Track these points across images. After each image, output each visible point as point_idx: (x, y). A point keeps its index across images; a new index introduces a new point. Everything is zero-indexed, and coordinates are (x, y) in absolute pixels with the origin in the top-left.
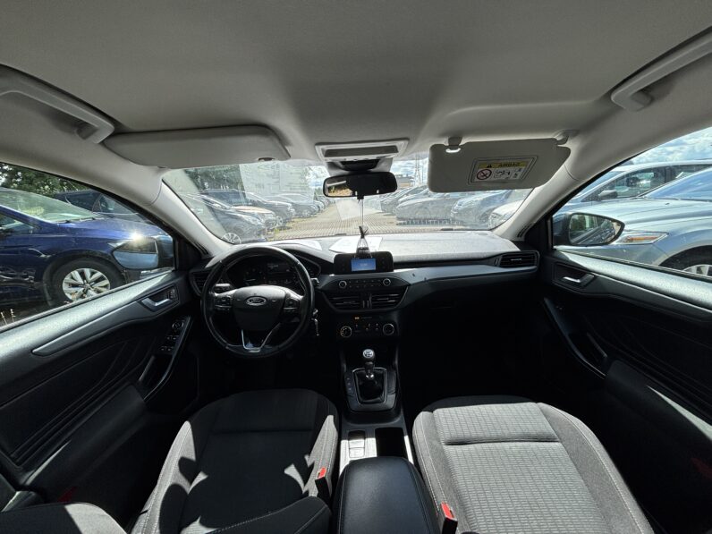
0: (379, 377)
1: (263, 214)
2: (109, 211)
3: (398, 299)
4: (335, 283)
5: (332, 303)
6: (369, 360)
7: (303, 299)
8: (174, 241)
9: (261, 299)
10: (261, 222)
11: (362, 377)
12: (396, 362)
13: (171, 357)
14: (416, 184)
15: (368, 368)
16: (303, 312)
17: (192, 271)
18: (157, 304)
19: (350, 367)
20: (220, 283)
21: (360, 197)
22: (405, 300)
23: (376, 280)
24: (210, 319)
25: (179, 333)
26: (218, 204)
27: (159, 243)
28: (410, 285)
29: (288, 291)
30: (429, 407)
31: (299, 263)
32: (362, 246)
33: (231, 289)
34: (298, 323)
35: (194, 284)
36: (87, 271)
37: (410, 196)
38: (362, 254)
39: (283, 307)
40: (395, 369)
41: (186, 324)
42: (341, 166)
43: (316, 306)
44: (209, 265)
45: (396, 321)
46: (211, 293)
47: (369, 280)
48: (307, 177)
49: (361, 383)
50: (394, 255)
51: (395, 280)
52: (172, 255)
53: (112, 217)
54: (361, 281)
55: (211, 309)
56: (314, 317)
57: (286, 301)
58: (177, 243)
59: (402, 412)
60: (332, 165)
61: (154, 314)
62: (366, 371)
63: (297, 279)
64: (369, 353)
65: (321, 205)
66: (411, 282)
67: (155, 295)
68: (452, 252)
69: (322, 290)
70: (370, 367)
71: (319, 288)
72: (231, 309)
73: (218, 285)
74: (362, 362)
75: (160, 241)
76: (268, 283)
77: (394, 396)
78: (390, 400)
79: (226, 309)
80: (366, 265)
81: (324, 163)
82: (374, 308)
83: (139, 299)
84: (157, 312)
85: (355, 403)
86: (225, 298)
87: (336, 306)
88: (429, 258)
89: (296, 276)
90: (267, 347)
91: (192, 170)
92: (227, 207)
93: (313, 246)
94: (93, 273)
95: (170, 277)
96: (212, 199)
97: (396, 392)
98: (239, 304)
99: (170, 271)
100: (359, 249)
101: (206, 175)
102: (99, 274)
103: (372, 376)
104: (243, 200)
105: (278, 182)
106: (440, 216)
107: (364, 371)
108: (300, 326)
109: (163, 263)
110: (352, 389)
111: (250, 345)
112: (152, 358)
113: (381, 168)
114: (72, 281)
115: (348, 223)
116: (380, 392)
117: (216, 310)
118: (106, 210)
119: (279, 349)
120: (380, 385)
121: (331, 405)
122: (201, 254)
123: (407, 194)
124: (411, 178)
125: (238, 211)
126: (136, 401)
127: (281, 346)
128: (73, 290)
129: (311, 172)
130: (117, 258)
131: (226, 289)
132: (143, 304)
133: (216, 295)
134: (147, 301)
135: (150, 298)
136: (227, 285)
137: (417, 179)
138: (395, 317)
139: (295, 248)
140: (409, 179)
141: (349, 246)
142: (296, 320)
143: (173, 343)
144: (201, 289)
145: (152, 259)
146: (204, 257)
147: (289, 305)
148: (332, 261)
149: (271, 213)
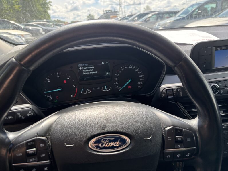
1: (22, 35)
39: (163, 146)
140: (116, 13)
149: (29, 35)
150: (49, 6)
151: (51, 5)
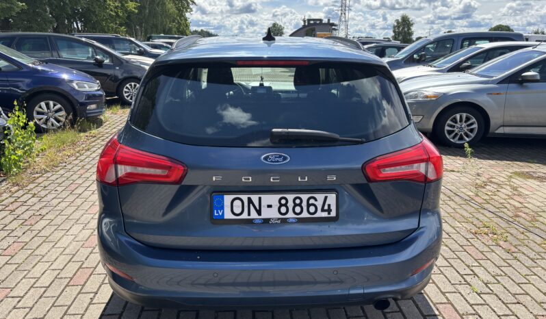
36: (51, 103)
94: (55, 105)
102: (59, 106)
114: (40, 110)
128: (41, 116)
137: (342, 26)
140: (331, 26)
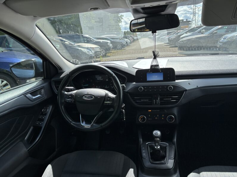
0: (163, 148)
1: (93, 48)
2: (10, 47)
3: (178, 99)
4: (136, 88)
5: (134, 100)
6: (157, 137)
7: (116, 97)
8: (43, 61)
9: (91, 96)
10: (92, 53)
11: (152, 147)
12: (175, 140)
13: (41, 127)
14: (193, 26)
15: (156, 142)
16: (116, 105)
17: (53, 79)
18: (34, 98)
19: (145, 140)
20: (68, 86)
21: (154, 32)
22: (183, 100)
23: (163, 86)
24: (63, 107)
25: (46, 114)
26: (67, 42)
27: (35, 63)
28: (186, 90)
29: (107, 92)
30: (197, 170)
31: (114, 75)
32: (154, 64)
33: (74, 90)
34: (112, 112)
35: (54, 87)
37: (188, 34)
38: (154, 69)
39: (104, 101)
40: (174, 144)
41: (50, 109)
42: (141, 11)
43: (124, 102)
44: (62, 76)
45: (176, 113)
46: (63, 92)
47: (158, 87)
48: (120, 24)
49: (151, 151)
50: (176, 70)
51: (175, 87)
52: (42, 70)
53: (11, 50)
54: (153, 87)
55: (63, 101)
56: (123, 108)
57: (106, 97)
58: (45, 63)
59: (178, 171)
60: (136, 11)
61: (32, 103)
62: (155, 144)
63: (113, 85)
64: (157, 133)
65: (129, 41)
66: (187, 89)
67: (33, 92)
68: (218, 69)
69: (127, 92)
70: (157, 142)
71: (126, 90)
72: (74, 101)
73: (67, 87)
74: (152, 138)
75: (36, 62)
76: (95, 87)
77: (173, 161)
78: (170, 163)
79: (72, 101)
80: (157, 76)
81: (131, 9)
82: (161, 104)
83: (25, 94)
84: (34, 102)
85: (147, 163)
86: (71, 95)
87: (136, 102)
88: (201, 73)
89: (112, 83)
90: (94, 124)
91: (52, 18)
92: (73, 44)
93: (123, 65)
94: (2, 82)
95: (41, 83)
96: (64, 40)
97: (175, 159)
98: (78, 98)
99: (41, 79)
100: (152, 66)
101: (60, 21)
102: (5, 82)
103: (159, 147)
104: (82, 39)
105: (102, 25)
106: (209, 45)
107: (154, 144)
108: (114, 113)
109: (37, 75)
110: (145, 154)
111: (84, 123)
112: (32, 128)
113: (168, 11)
115: (146, 50)
116: (164, 157)
117: (66, 102)
118: (8, 47)
119: (101, 126)
120: (164, 153)
121: (132, 163)
122: (58, 70)
123: (186, 33)
124: (189, 21)
125: (79, 46)
126: (24, 150)
127: (102, 124)
129: (122, 20)
130: (14, 72)
131: (72, 90)
132: (27, 97)
133: (66, 93)
134: (29, 95)
135: (30, 93)
136: (72, 88)
137: (194, 22)
138: (175, 111)
139: (112, 66)
140: (188, 22)
141: (145, 64)
142: (111, 110)
143: (42, 120)
144: (57, 90)
145: (32, 72)
146: (59, 71)
147: (108, 100)
148: (134, 74)
149: (98, 47)
150: (121, 19)
151: (122, 18)
